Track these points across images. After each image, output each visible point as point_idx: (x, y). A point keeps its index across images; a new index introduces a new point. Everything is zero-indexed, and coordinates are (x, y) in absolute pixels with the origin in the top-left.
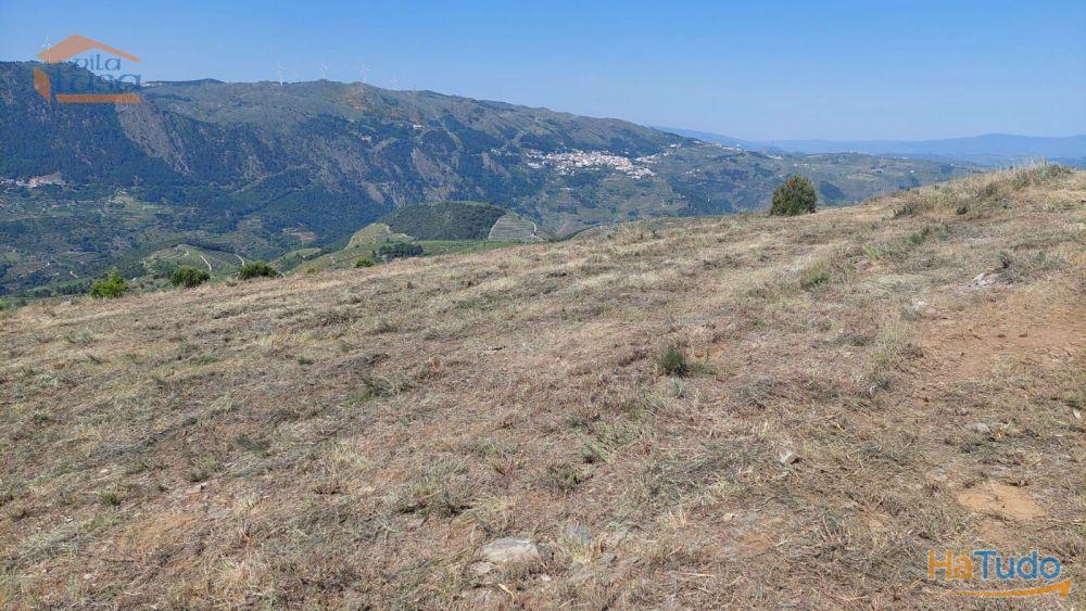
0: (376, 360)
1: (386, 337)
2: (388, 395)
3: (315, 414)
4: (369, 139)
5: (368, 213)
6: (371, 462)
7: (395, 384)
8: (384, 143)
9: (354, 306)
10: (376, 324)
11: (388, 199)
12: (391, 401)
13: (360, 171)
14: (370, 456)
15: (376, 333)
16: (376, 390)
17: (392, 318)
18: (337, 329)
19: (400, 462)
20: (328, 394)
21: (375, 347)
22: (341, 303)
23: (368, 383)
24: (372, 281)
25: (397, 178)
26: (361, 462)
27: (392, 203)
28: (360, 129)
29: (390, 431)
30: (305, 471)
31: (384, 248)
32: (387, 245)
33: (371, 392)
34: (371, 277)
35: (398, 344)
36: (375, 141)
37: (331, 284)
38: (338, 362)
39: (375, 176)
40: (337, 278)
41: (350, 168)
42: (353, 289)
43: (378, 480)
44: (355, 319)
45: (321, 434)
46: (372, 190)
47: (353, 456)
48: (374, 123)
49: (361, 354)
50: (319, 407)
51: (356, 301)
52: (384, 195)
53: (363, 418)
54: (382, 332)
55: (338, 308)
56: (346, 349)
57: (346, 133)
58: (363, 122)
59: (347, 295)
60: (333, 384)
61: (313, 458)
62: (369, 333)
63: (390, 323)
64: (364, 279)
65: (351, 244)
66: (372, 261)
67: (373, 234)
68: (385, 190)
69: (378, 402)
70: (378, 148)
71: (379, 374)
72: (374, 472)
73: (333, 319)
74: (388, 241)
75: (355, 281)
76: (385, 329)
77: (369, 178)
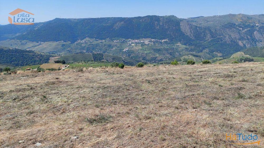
0: (241, 89)
1: (244, 83)
2: (244, 99)
3: (223, 99)
4: (241, 29)
5: (238, 49)
6: (239, 115)
7: (247, 96)
8: (246, 30)
9: (234, 73)
10: (241, 79)
11: (244, 45)
12: (246, 100)
13: (237, 38)
14: (239, 113)
15: (241, 81)
16: (241, 97)
17: (246, 78)
18: (230, 79)
19: (249, 117)
20: (227, 95)
21: (240, 85)
22: (231, 72)
23: (239, 94)
24: (240, 67)
25: (248, 39)
26: (236, 114)
27: (246, 46)
28: (239, 27)
29: (245, 108)
30: (221, 113)
31: (241, 59)
32: (242, 58)
33: (239, 97)
34: (240, 66)
35: (248, 86)
36: (243, 29)
37: (228, 67)
38: (229, 87)
39: (242, 39)
40: (229, 66)
41: (234, 37)
42: (234, 69)
43: (241, 121)
44: (235, 77)
45: (225, 105)
46: (240, 43)
47: (234, 112)
48: (244, 24)
49: (236, 86)
50: (224, 98)
51: (235, 72)
52: (243, 44)
53: (237, 103)
54: (243, 81)
55: (230, 73)
56: (232, 84)
57: (235, 28)
58: (240, 24)
59: (232, 70)
60: (228, 93)
61: (223, 110)
62: (239, 81)
63: (245, 79)
64: (237, 67)
65: (232, 57)
66: (238, 62)
67: (239, 54)
68: (244, 43)
69: (242, 100)
70: (244, 31)
71: (242, 92)
72: (240, 118)
73: (228, 76)
74: (243, 57)
75: (235, 67)
76: (244, 81)
77: (240, 40)
